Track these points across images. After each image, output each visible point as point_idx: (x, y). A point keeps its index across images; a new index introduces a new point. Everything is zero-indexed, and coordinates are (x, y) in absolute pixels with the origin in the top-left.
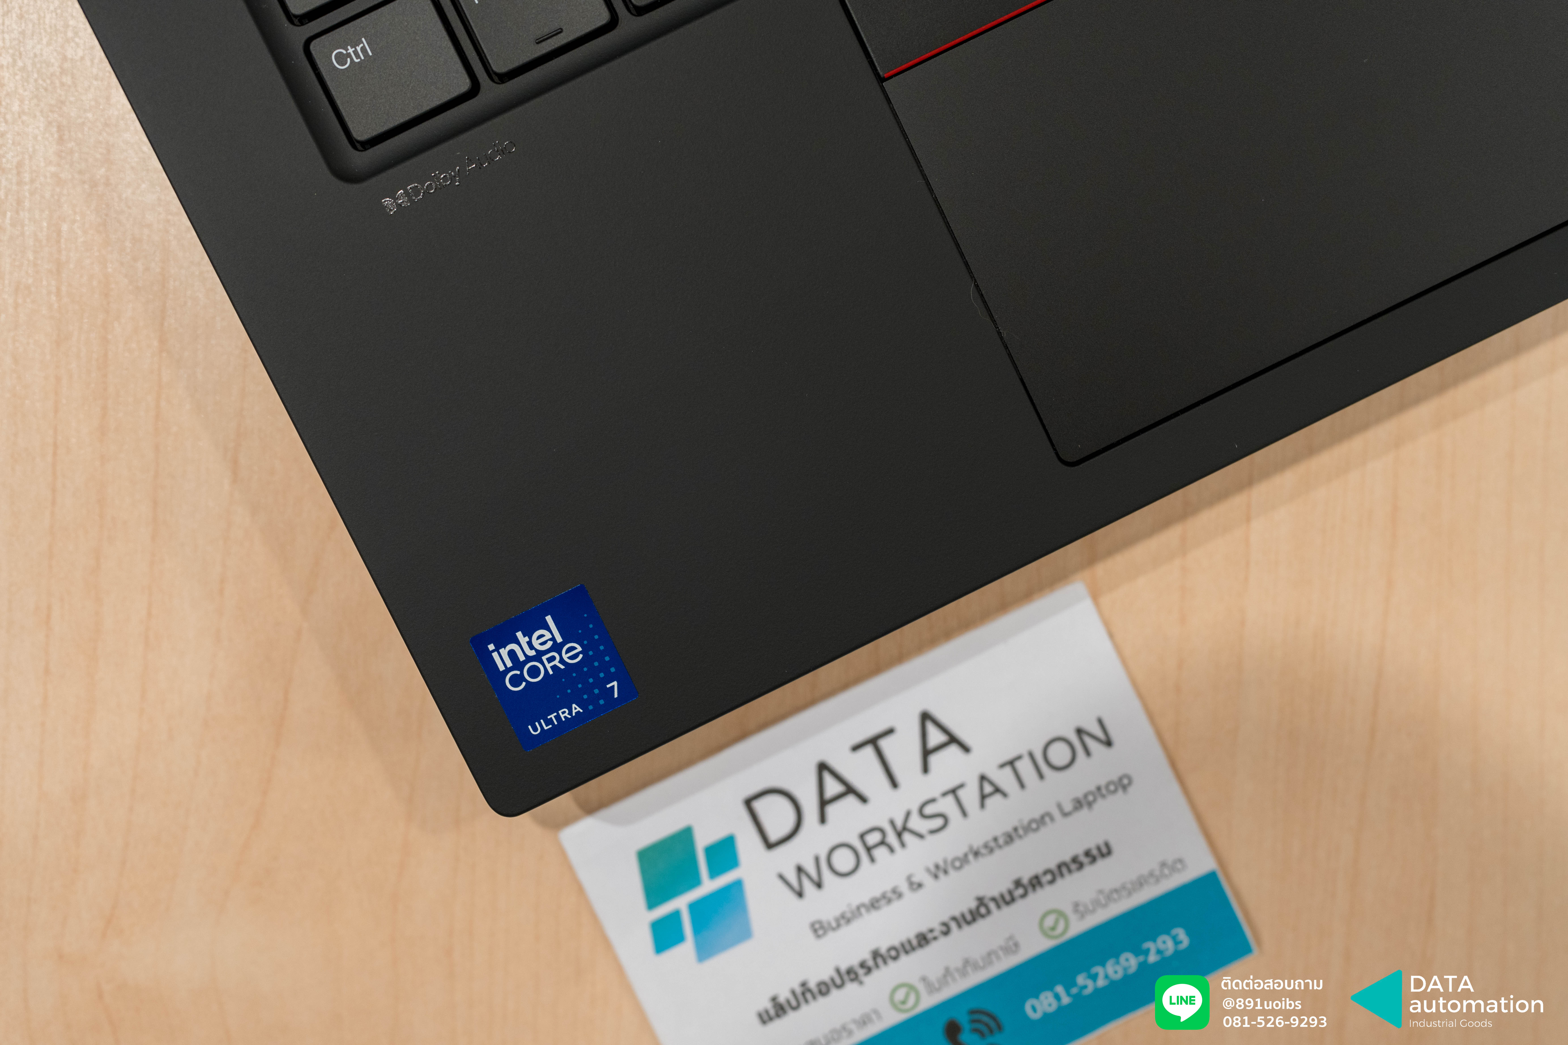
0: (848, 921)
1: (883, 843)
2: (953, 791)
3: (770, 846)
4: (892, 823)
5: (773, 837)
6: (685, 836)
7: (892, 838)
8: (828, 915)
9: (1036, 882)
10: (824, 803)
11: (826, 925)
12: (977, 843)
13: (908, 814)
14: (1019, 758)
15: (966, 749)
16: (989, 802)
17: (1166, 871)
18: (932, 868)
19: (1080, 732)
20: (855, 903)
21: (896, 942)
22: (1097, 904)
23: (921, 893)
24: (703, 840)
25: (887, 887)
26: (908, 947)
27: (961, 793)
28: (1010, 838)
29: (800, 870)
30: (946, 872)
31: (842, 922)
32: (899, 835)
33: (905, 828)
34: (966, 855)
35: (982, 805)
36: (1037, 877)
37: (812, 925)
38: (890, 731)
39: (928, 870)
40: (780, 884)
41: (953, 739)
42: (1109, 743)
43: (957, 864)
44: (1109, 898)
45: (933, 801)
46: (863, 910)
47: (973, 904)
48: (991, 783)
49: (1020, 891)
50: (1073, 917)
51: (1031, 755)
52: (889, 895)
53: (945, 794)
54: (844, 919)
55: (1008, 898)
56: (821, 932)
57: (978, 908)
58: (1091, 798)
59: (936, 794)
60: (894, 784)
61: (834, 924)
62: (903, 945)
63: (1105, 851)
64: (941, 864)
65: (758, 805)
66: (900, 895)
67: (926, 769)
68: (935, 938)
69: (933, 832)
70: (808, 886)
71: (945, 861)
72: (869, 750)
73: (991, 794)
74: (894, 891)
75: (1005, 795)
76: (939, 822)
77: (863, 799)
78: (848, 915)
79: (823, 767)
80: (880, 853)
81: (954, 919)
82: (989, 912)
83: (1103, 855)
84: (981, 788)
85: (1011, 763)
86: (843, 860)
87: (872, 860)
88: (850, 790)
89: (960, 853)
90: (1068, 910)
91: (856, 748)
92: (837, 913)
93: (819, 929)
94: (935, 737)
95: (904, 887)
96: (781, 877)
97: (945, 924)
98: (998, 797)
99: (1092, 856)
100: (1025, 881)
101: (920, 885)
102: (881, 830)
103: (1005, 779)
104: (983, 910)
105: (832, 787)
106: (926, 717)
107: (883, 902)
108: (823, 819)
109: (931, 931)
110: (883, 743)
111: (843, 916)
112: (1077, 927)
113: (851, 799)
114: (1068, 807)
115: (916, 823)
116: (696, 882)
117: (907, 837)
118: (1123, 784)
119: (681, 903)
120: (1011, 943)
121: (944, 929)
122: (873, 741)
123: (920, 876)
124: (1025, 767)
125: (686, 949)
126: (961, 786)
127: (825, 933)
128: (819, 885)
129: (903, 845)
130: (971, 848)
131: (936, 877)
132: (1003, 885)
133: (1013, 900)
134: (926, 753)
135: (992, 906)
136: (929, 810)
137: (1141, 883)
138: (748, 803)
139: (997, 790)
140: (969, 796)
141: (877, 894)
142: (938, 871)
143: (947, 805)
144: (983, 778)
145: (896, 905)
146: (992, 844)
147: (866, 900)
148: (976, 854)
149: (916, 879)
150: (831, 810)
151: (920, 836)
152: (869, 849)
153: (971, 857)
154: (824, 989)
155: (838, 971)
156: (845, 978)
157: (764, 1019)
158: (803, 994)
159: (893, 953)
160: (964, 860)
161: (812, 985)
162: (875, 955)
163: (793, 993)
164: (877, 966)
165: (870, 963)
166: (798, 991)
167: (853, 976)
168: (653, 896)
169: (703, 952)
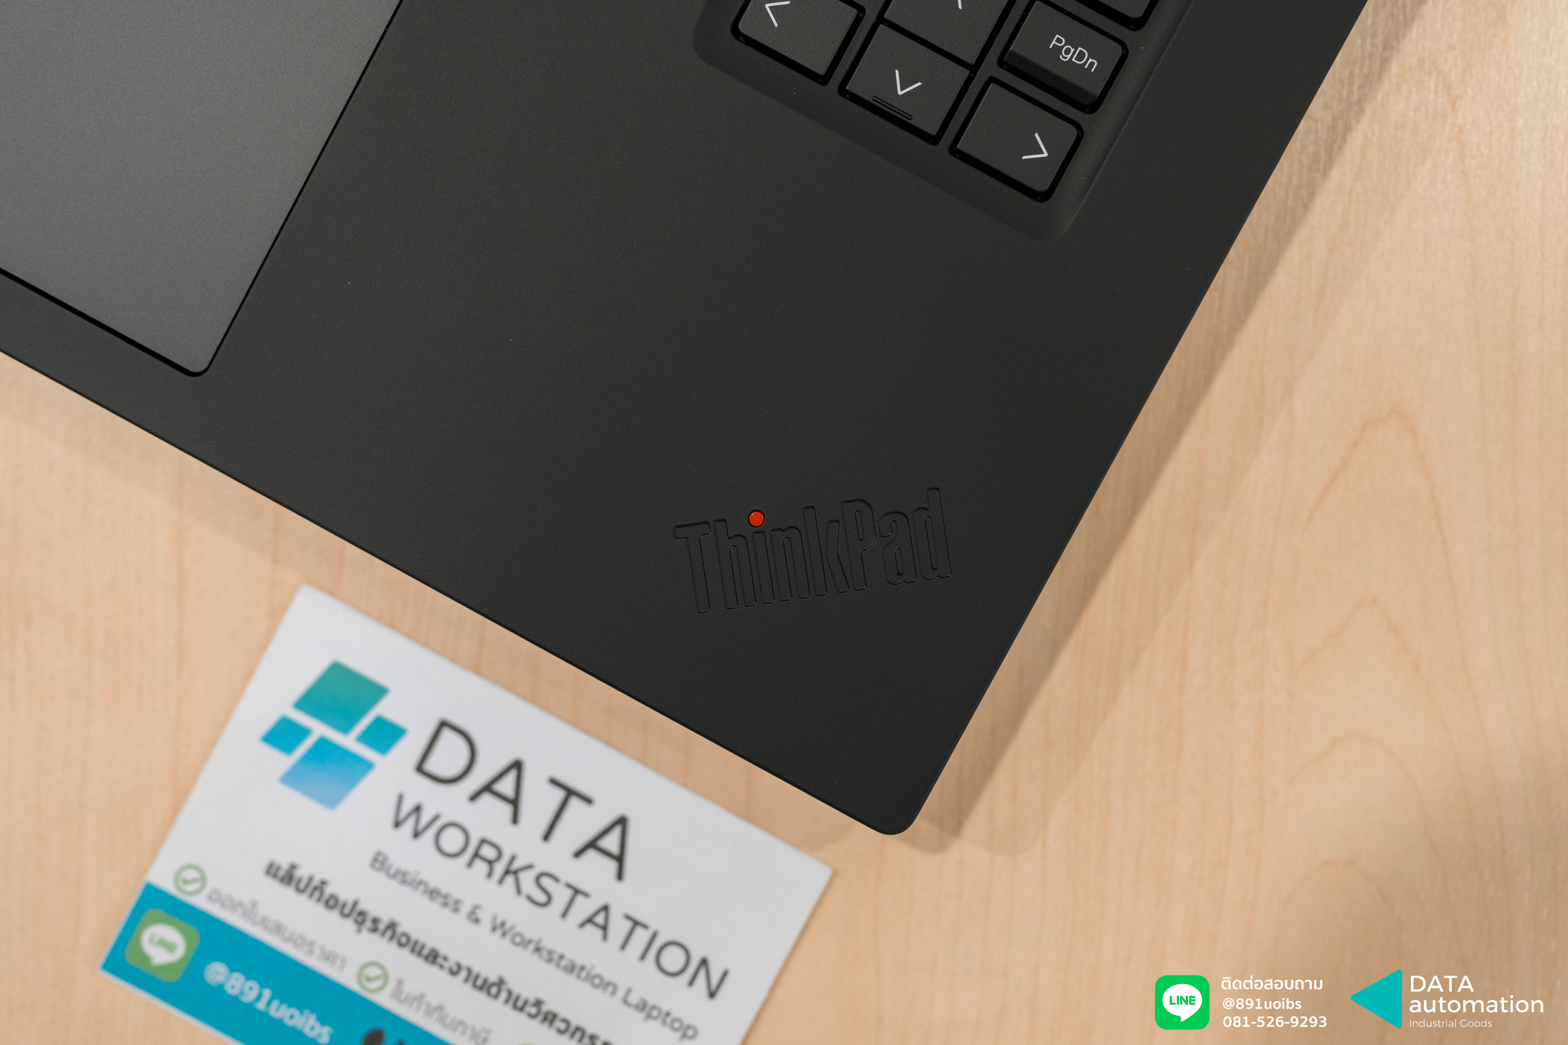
0: (404, 882)
1: (490, 863)
2: (577, 891)
3: (420, 769)
4: (513, 859)
5: (430, 766)
6: (378, 692)
7: (499, 868)
8: (397, 861)
9: (550, 1018)
10: (488, 788)
11: (387, 865)
12: (548, 944)
13: (529, 867)
14: (645, 927)
15: (620, 876)
16: (589, 928)
18: (499, 921)
19: (705, 962)
20: (423, 876)
21: (414, 936)
23: (472, 926)
24: (384, 709)
25: (456, 894)
26: (418, 948)
27: (580, 899)
28: (571, 969)
29: (418, 809)
30: (504, 934)
31: (399, 877)
32: (507, 872)
33: (516, 873)
34: (530, 942)
35: (582, 925)
36: (555, 1016)
37: (379, 854)
38: (588, 800)
39: (495, 918)
40: (393, 801)
41: (620, 859)
42: (713, 994)
43: (518, 939)
45: (556, 879)
46: (422, 888)
47: (493, 978)
48: (607, 919)
49: (534, 1011)
51: (654, 936)
52: (451, 901)
53: (569, 886)
54: (403, 877)
55: (520, 1004)
56: (377, 865)
57: (493, 984)
58: (655, 1013)
59: (564, 877)
60: (547, 837)
61: (392, 871)
62: (416, 943)
64: (508, 926)
65: (447, 734)
66: (456, 910)
67: (578, 854)
68: (442, 967)
69: (530, 899)
70: (408, 827)
71: (512, 928)
72: (560, 794)
73: (597, 925)
74: (457, 902)
75: (605, 937)
76: (541, 898)
77: (515, 819)
78: (409, 878)
79: (517, 765)
80: (481, 867)
81: (470, 971)
82: (497, 996)
84: (596, 913)
85: (636, 923)
86: (452, 840)
87: (470, 864)
88: (515, 802)
89: (528, 935)
91: (554, 782)
92: (404, 867)
93: (379, 862)
94: (611, 842)
95: (466, 908)
96: (400, 798)
97: (460, 966)
98: (599, 933)
100: (545, 1008)
101: (477, 921)
102: (500, 854)
103: (619, 927)
104: (494, 990)
105: (506, 786)
106: (622, 822)
107: (440, 900)
108: (474, 797)
109: (446, 959)
110: (574, 802)
111: (405, 874)
113: (508, 809)
114: (634, 999)
115: (527, 879)
116: (345, 729)
117: (510, 880)
118: (687, 1032)
119: (319, 729)
121: (455, 968)
122: (570, 792)
123: (485, 916)
124: (641, 937)
125: (284, 762)
126: (586, 895)
127: (380, 869)
128: (416, 835)
129: (501, 881)
130: (539, 941)
131: (494, 929)
132: (528, 992)
133: (522, 1010)
134: (592, 845)
135: (504, 995)
136: (546, 882)
138: (444, 724)
139: (604, 928)
140: (583, 908)
141: (444, 890)
142: (500, 927)
143: (561, 895)
144: (605, 908)
145: (446, 913)
146: (556, 957)
147: (433, 884)
148: (538, 950)
149: (480, 913)
150: (487, 798)
151: (519, 891)
152: (476, 855)
153: (532, 947)
154: (332, 903)
155: (355, 904)
156: (355, 914)
157: (272, 870)
158: (315, 888)
159: (404, 940)
160: (525, 943)
161: (329, 890)
162: (392, 926)
163: (310, 879)
164: (383, 934)
165: (382, 927)
166: (315, 882)
167: (360, 919)
168: (305, 703)
169: (291, 778)
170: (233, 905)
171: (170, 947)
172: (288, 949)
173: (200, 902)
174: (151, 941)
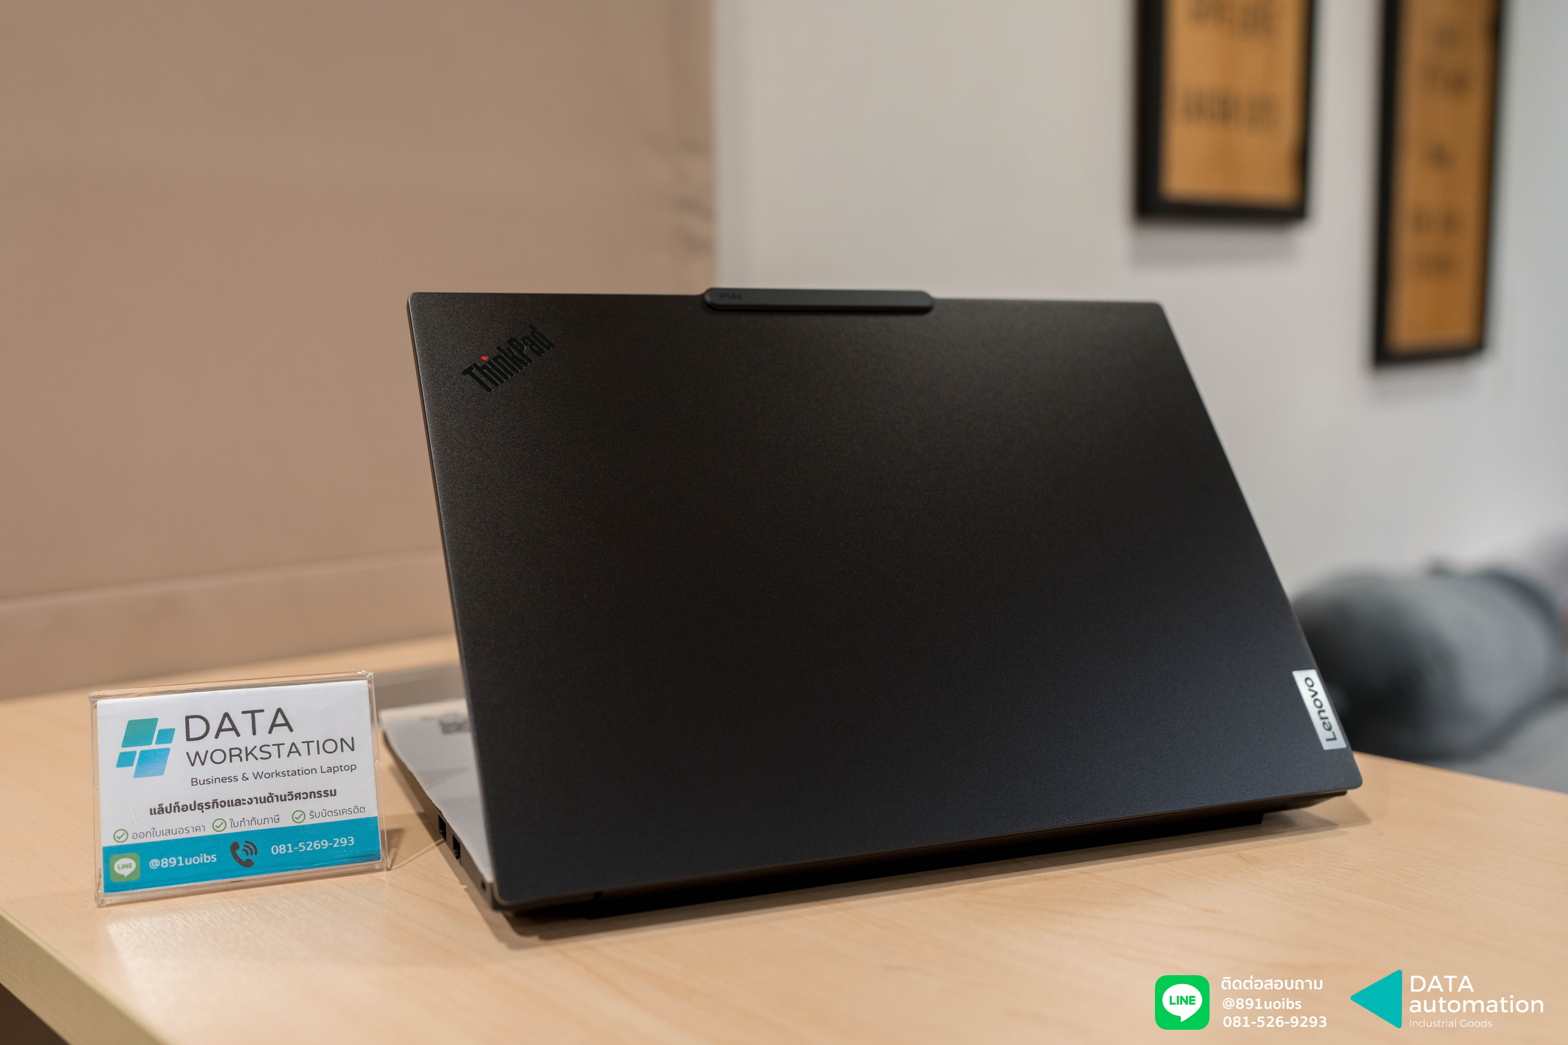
0: (209, 783)
1: (238, 755)
2: (278, 745)
3: (188, 739)
4: (246, 748)
5: (191, 737)
6: (154, 722)
7: (243, 755)
8: (201, 777)
9: (298, 796)
10: (220, 730)
11: (198, 781)
12: (280, 770)
13: (255, 748)
14: (313, 741)
15: (291, 730)
16: (292, 755)
17: (356, 810)
18: (255, 774)
19: (342, 740)
20: (216, 776)
21: (226, 800)
22: (321, 814)
23: (246, 782)
24: (160, 726)
25: (233, 775)
26: (230, 804)
27: (281, 747)
28: (294, 773)
29: (197, 753)
30: (261, 777)
32: (247, 755)
33: (251, 753)
35: (288, 756)
36: (299, 794)
37: (192, 779)
38: (262, 711)
39: (253, 774)
40: (186, 757)
41: (287, 724)
42: (353, 749)
43: (267, 776)
44: (327, 814)
45: (268, 746)
46: (217, 781)
47: (267, 795)
48: (296, 748)
49: (290, 797)
50: (308, 816)
51: (318, 741)
52: (232, 778)
54: (207, 782)
55: (283, 799)
56: (194, 784)
57: (268, 797)
58: (336, 769)
59: (270, 743)
61: (202, 782)
62: (228, 802)
63: (333, 793)
64: (260, 774)
65: (191, 720)
66: (236, 780)
67: (270, 732)
68: (244, 804)
69: (262, 759)
70: (198, 762)
71: (262, 773)
72: (249, 715)
73: (294, 752)
75: (300, 755)
76: (267, 756)
77: (238, 735)
78: (210, 781)
79: (226, 715)
80: (236, 759)
81: (256, 798)
82: (273, 801)
83: (331, 795)
84: (291, 748)
85: (308, 742)
86: (218, 756)
87: (231, 761)
88: (234, 728)
89: (270, 772)
90: (307, 813)
91: (244, 712)
92: (206, 778)
93: (194, 782)
94: (280, 720)
95: (240, 777)
96: (188, 754)
97: (251, 799)
98: (296, 755)
99: (327, 794)
100: (294, 794)
102: (240, 750)
103: (303, 748)
104: (270, 799)
105: (227, 725)
106: (279, 711)
107: (228, 780)
108: (217, 737)
109: (243, 800)
110: (257, 715)
111: (207, 780)
112: (308, 821)
113: (233, 733)
114: (325, 770)
115: (257, 752)
116: (149, 743)
117: (250, 756)
118: (352, 768)
119: (138, 749)
120: (277, 818)
121: (250, 801)
122: (253, 713)
123: (249, 775)
124: (313, 746)
125: (132, 769)
126: (283, 744)
127: (196, 784)
128: (203, 764)
130: (276, 771)
131: (256, 778)
132: (283, 792)
133: (285, 800)
134: (274, 725)
135: (275, 798)
136: (265, 749)
137: (343, 812)
138: (187, 718)
139: (297, 752)
140: (285, 750)
141: (227, 776)
142: (257, 776)
143: (273, 750)
144: (293, 744)
145: (233, 784)
146: (286, 773)
147: (221, 777)
148: (277, 775)
149: (246, 776)
150: (222, 734)
151: (257, 759)
152: (231, 756)
153: (274, 775)
154: (185, 808)
155: (195, 802)
156: (197, 807)
157: (152, 812)
158: (175, 807)
159: (223, 804)
160: (271, 775)
161: (180, 805)
162: (215, 801)
163: (171, 805)
164: (213, 808)
165: (211, 805)
166: (173, 805)
167: (200, 807)
168: (127, 742)
169: (138, 774)
170: (145, 835)
171: (129, 866)
172: (178, 836)
173: (130, 841)
174: (119, 868)
